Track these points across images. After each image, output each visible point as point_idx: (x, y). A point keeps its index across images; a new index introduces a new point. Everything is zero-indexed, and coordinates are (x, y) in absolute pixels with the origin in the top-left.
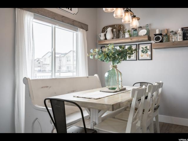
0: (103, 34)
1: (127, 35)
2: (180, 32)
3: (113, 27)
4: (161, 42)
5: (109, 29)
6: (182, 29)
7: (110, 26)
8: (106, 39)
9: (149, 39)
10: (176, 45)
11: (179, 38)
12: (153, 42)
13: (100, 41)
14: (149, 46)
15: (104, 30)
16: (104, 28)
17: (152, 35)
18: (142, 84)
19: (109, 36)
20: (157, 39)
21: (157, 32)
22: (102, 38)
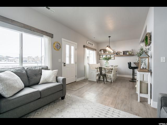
0: (100, 52)
1: (108, 53)
2: (122, 52)
3: (103, 50)
4: (117, 55)
5: (102, 51)
6: (123, 51)
7: (102, 50)
8: (101, 53)
9: (114, 54)
10: (121, 56)
11: (122, 54)
12: (115, 55)
13: (99, 54)
14: (114, 56)
15: (101, 50)
16: (100, 50)
17: (115, 53)
18: (112, 66)
19: (102, 52)
20: (116, 54)
21: (116, 52)
22: (100, 53)
